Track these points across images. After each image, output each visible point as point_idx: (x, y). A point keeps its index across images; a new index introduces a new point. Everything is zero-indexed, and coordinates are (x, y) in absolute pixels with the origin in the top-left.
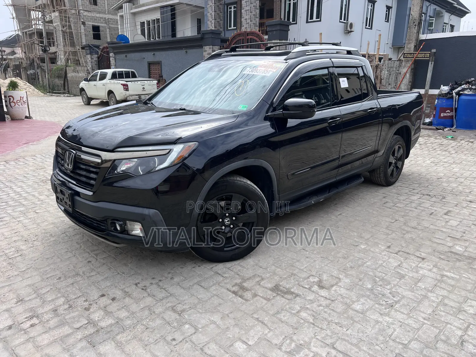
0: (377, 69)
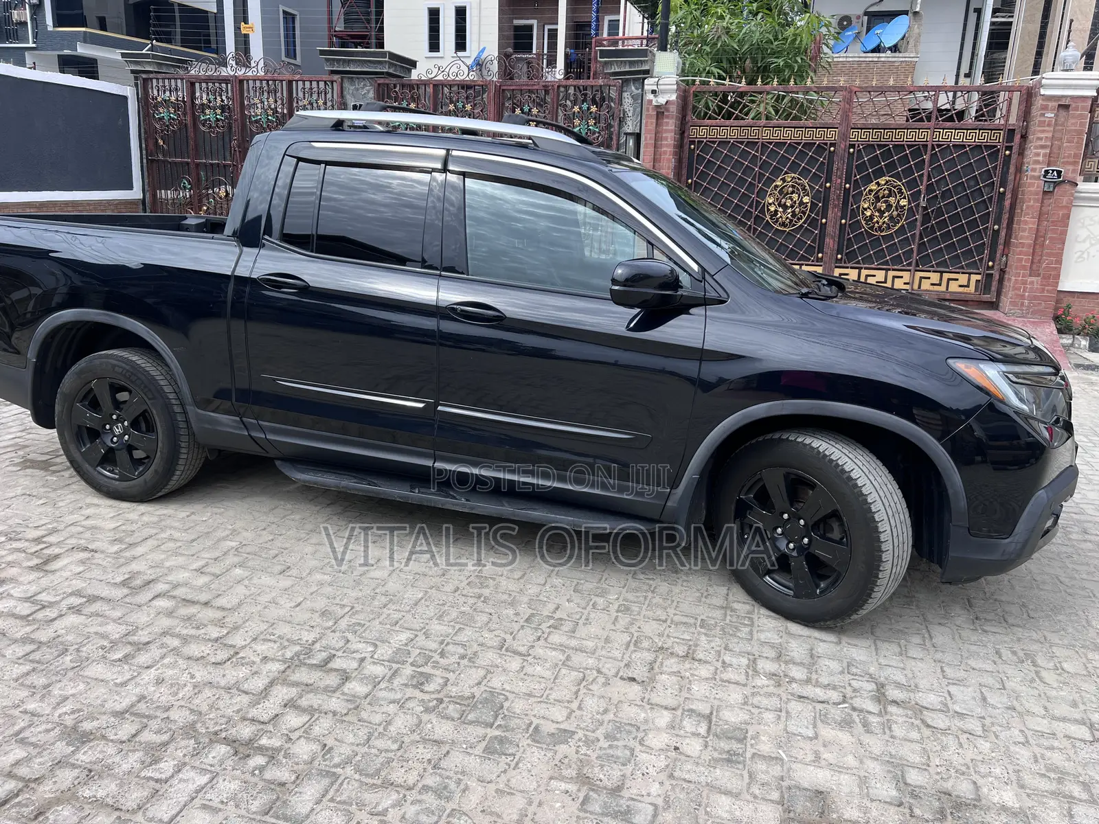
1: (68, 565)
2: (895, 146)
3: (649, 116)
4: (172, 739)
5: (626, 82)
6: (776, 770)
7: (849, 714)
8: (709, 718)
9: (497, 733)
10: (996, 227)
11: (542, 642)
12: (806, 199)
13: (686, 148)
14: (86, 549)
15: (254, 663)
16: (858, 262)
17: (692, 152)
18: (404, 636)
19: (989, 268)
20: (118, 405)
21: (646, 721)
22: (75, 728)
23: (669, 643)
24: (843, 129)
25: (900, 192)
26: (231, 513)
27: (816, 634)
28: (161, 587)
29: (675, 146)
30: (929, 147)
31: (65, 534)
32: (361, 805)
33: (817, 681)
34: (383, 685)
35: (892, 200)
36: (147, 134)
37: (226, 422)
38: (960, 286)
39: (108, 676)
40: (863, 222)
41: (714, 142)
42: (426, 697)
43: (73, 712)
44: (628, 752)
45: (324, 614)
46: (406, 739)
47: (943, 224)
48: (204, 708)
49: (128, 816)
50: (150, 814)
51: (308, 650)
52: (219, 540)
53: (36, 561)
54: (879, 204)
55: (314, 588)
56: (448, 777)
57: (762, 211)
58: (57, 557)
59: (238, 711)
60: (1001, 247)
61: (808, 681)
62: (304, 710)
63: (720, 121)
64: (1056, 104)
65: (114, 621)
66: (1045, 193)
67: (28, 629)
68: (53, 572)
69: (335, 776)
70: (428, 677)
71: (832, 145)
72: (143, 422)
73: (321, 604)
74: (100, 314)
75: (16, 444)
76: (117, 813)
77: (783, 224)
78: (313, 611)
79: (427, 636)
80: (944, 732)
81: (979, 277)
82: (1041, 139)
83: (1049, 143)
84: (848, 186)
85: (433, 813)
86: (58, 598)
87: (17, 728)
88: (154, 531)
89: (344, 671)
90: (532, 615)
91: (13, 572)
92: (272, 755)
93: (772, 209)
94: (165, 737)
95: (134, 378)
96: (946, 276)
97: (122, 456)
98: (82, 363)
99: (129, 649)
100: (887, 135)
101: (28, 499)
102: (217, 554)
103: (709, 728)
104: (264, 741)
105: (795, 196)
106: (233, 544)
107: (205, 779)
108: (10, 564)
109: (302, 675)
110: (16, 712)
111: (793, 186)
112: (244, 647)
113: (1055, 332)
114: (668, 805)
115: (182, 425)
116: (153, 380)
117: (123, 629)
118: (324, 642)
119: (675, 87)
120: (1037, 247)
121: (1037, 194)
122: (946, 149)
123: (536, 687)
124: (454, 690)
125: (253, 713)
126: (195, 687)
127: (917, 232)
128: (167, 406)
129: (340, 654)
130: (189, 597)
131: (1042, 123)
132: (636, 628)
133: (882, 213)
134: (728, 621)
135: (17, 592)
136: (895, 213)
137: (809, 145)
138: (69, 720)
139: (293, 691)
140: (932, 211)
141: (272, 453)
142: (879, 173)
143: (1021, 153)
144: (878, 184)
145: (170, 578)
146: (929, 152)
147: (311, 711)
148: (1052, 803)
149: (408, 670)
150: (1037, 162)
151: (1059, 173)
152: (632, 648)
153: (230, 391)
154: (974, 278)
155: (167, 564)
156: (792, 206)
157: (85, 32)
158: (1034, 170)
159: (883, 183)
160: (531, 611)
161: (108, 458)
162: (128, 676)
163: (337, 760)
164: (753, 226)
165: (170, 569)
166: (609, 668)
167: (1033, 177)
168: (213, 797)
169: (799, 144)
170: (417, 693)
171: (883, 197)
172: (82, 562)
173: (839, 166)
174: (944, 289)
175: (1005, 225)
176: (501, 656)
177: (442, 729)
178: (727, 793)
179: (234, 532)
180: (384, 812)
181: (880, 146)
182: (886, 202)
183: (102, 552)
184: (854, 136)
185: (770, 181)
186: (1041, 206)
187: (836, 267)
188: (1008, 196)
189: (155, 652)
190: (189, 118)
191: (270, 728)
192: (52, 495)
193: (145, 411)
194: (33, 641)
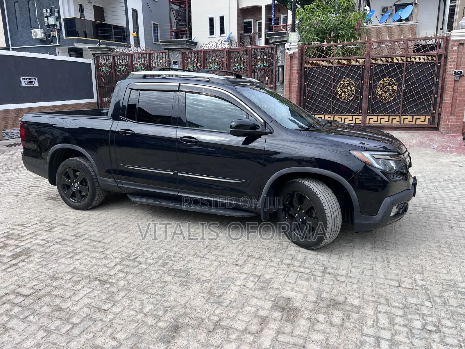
1: (58, 230)
2: (390, 65)
3: (287, 59)
4: (82, 279)
5: (278, 45)
6: (277, 292)
7: (310, 277)
8: (259, 277)
9: (186, 280)
10: (436, 96)
11: (210, 253)
12: (353, 89)
13: (303, 70)
14: (64, 225)
15: (111, 259)
16: (377, 113)
17: (305, 72)
18: (162, 252)
19: (433, 113)
20: (76, 176)
21: (237, 277)
22: (53, 276)
23: (254, 254)
24: (367, 59)
25: (393, 83)
26: (114, 213)
27: (309, 252)
28: (86, 236)
29: (298, 70)
30: (405, 64)
31: (58, 220)
32: (136, 298)
33: (303, 266)
34: (152, 266)
35: (390, 87)
36: (98, 77)
37: (110, 181)
38: (421, 121)
39: (66, 262)
40: (378, 97)
41: (315, 67)
42: (165, 269)
43: (53, 272)
44: (227, 286)
45: (138, 244)
46: (155, 281)
47: (413, 96)
48: (94, 271)
49: (66, 299)
50: (72, 299)
51: (130, 255)
52: (108, 222)
53: (48, 229)
54: (384, 89)
55: (136, 237)
56: (166, 292)
57: (335, 94)
58: (55, 227)
59: (104, 272)
60: (438, 104)
61: (300, 266)
62: (125, 272)
63: (317, 59)
64: (458, 43)
65: (70, 246)
66: (455, 80)
67: (43, 248)
68: (53, 232)
69: (131, 290)
70: (167, 264)
71: (363, 66)
72: (83, 182)
73: (138, 241)
74: (68, 145)
75: (46, 192)
76: (63, 299)
77: (345, 99)
78: (134, 244)
79: (170, 251)
80: (342, 282)
81: (429, 117)
82: (452, 58)
83: (456, 60)
84: (371, 82)
85: (158, 301)
86: (53, 240)
87: (36, 276)
88: (87, 219)
89: (140, 261)
90: (209, 245)
91: (40, 232)
92: (112, 285)
93: (340, 93)
94: (80, 279)
95: (80, 167)
96: (415, 118)
97: (78, 195)
98: (64, 163)
99: (73, 254)
100: (387, 60)
101: (48, 210)
102: (106, 226)
103: (258, 280)
104: (110, 281)
105: (349, 88)
106: (113, 223)
107: (90, 290)
108: (39, 230)
109: (127, 263)
110: (36, 272)
111: (348, 84)
112: (109, 254)
113: (462, 139)
114: (235, 301)
115: (96, 183)
116: (86, 168)
117: (72, 249)
118: (136, 253)
119: (297, 46)
120: (453, 103)
121: (452, 81)
122: (412, 65)
123: (203, 267)
124: (175, 267)
125: (109, 273)
126: (92, 265)
127: (401, 100)
128: (91, 177)
129: (140, 256)
130: (95, 239)
131: (452, 52)
132: (244, 249)
133: (386, 92)
134: (278, 248)
135: (41, 238)
136: (391, 92)
137: (353, 66)
138: (52, 274)
139: (122, 267)
140: (408, 91)
141: (126, 192)
142: (384, 76)
143: (445, 64)
144: (384, 81)
145: (90, 234)
146: (405, 66)
147: (127, 273)
148: (372, 304)
149: (161, 261)
150: (451, 68)
151: (461, 72)
152: (241, 255)
153: (111, 170)
154: (427, 118)
155: (90, 229)
156: (348, 92)
157: (77, 39)
158: (450, 71)
159: (386, 80)
160: (208, 244)
161: (73, 195)
162: (72, 262)
163: (131, 286)
164: (332, 100)
165: (90, 231)
166: (230, 261)
167: (450, 74)
168: (92, 295)
169: (349, 66)
170: (163, 268)
171: (386, 86)
172: (62, 229)
173: (367, 74)
174: (415, 123)
175: (439, 95)
176: (194, 257)
177: (168, 278)
178: (257, 298)
179: (113, 220)
180: (143, 300)
181: (384, 65)
182: (387, 88)
183: (69, 226)
184: (372, 61)
185: (339, 82)
186: (454, 86)
187: (368, 116)
188: (440, 82)
189: (81, 255)
190: (113, 70)
191: (113, 277)
192: (56, 208)
193: (84, 178)
194: (44, 252)
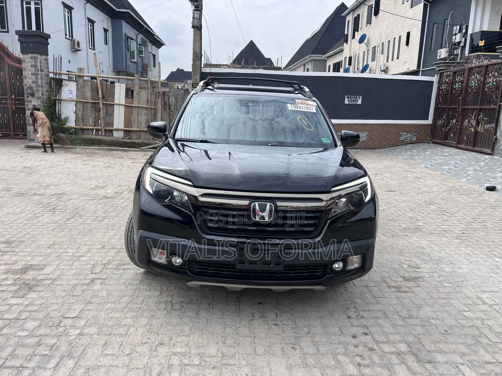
0: (164, 95)
190: (450, 88)
